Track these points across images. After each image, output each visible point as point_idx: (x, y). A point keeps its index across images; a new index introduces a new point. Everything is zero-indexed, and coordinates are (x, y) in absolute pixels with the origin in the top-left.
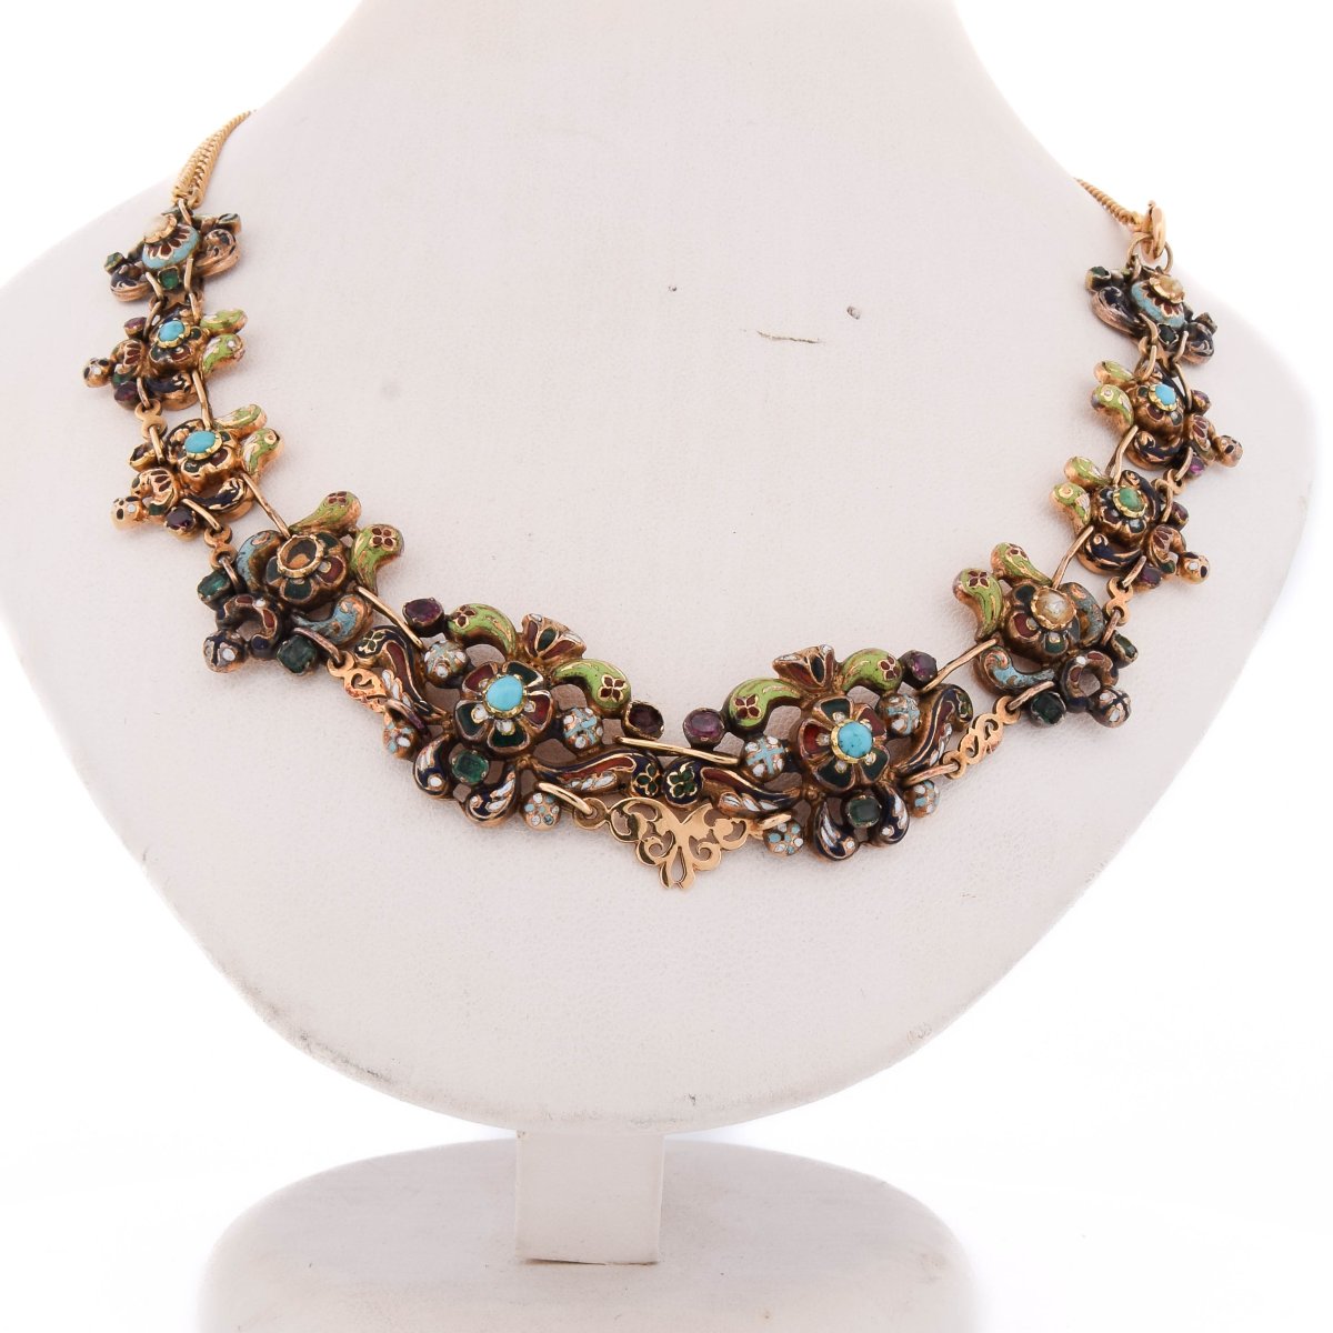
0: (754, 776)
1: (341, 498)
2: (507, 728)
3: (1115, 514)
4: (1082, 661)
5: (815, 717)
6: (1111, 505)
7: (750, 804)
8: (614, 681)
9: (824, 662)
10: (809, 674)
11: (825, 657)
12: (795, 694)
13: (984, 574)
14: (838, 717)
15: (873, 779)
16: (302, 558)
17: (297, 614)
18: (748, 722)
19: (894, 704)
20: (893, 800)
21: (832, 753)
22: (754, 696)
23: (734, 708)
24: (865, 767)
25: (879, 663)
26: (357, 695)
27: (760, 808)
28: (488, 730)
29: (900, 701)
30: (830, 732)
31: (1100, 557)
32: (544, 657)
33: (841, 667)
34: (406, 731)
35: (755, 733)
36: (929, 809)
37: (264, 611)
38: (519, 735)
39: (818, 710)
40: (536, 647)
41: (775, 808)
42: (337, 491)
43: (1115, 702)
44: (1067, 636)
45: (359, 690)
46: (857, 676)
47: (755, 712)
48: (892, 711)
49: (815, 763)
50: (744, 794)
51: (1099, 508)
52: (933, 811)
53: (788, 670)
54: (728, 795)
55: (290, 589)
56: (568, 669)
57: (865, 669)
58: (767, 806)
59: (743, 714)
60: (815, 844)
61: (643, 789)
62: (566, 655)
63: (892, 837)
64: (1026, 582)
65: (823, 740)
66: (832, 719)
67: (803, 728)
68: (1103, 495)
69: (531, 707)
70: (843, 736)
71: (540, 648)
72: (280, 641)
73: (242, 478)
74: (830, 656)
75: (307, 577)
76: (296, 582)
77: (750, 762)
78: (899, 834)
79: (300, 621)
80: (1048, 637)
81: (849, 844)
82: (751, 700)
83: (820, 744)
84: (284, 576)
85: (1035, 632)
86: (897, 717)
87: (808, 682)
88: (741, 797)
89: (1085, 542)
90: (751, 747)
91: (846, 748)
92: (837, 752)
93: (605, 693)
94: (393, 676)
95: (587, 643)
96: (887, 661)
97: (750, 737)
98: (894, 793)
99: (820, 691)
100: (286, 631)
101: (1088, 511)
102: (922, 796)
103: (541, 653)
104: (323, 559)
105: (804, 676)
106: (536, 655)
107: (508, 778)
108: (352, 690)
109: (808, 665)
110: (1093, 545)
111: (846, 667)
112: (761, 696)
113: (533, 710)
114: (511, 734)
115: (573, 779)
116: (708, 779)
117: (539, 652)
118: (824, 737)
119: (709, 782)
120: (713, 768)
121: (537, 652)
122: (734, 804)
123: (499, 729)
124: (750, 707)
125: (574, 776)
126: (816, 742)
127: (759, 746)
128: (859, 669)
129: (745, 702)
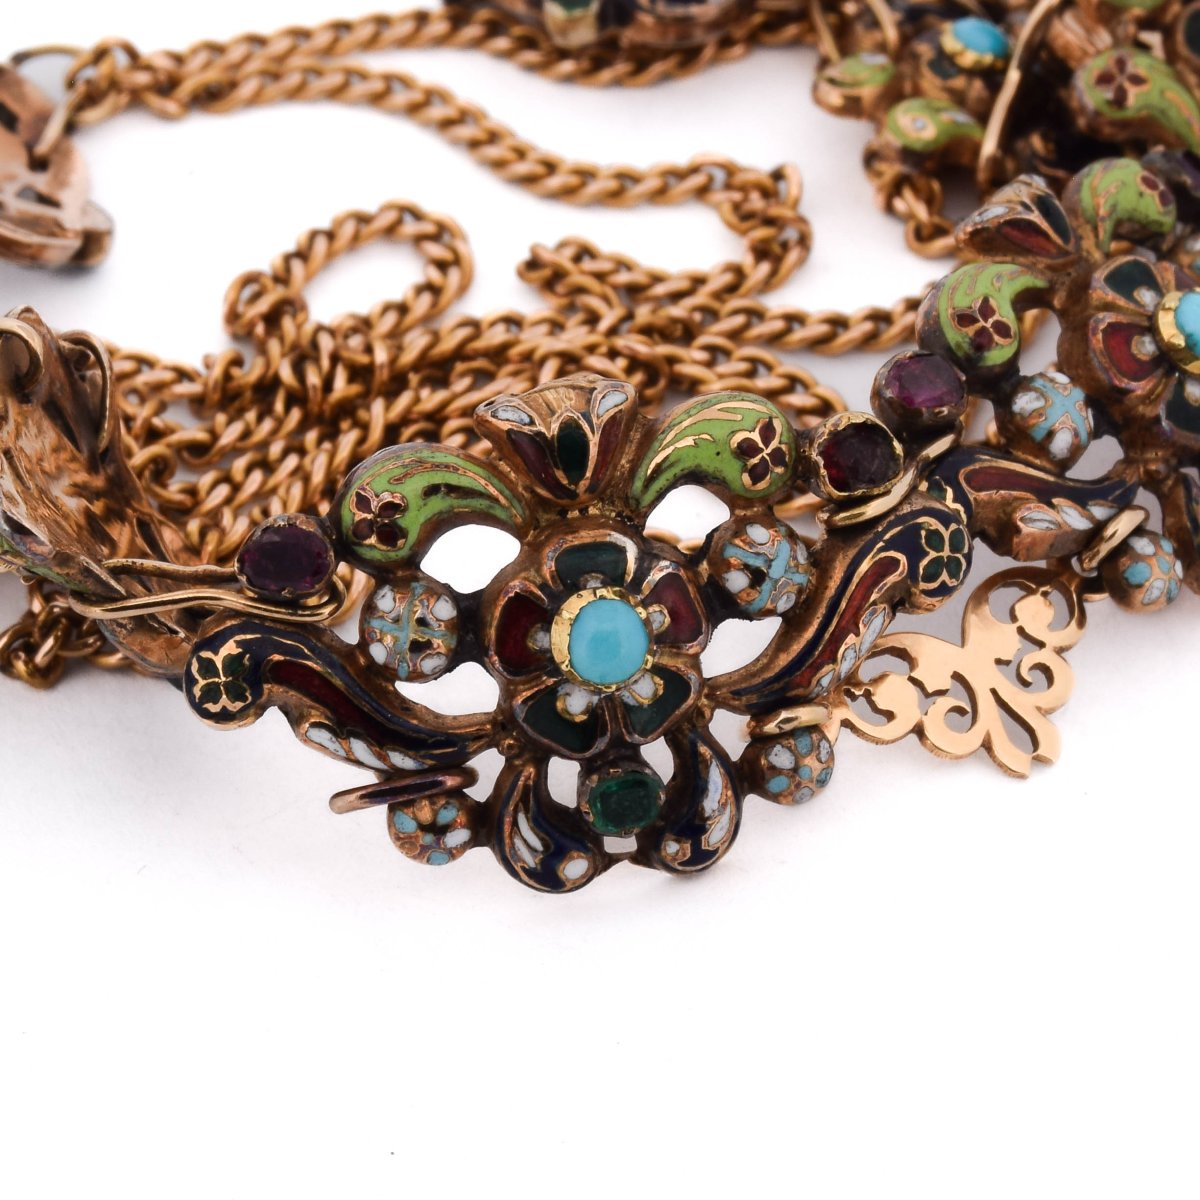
0: (1055, 457)
5: (1107, 307)
7: (1071, 516)
9: (1056, 201)
10: (1047, 235)
14: (1143, 296)
18: (1000, 351)
23: (959, 337)
25: (1137, 181)
27: (1091, 518)
30: (1153, 328)
39: (1102, 291)
40: (566, 483)
47: (1002, 329)
50: (1055, 501)
54: (1027, 509)
57: (1121, 199)
58: (1098, 511)
59: (982, 342)
61: (943, 583)
65: (1144, 348)
66: (1139, 303)
77: (1038, 433)
82: (986, 310)
88: (1051, 506)
90: (1028, 401)
93: (757, 472)
103: (583, 484)
106: (571, 494)
109: (1035, 217)
112: (996, 295)
113: (668, 620)
114: (661, 692)
115: (818, 676)
116: (979, 490)
117: (577, 484)
118: (1143, 343)
119: (983, 495)
120: (977, 466)
121: (573, 487)
122: (1046, 525)
123: (631, 702)
124: (991, 321)
125: (817, 667)
126: (1133, 356)
127: (1043, 394)
128: (1112, 202)
129: (976, 315)
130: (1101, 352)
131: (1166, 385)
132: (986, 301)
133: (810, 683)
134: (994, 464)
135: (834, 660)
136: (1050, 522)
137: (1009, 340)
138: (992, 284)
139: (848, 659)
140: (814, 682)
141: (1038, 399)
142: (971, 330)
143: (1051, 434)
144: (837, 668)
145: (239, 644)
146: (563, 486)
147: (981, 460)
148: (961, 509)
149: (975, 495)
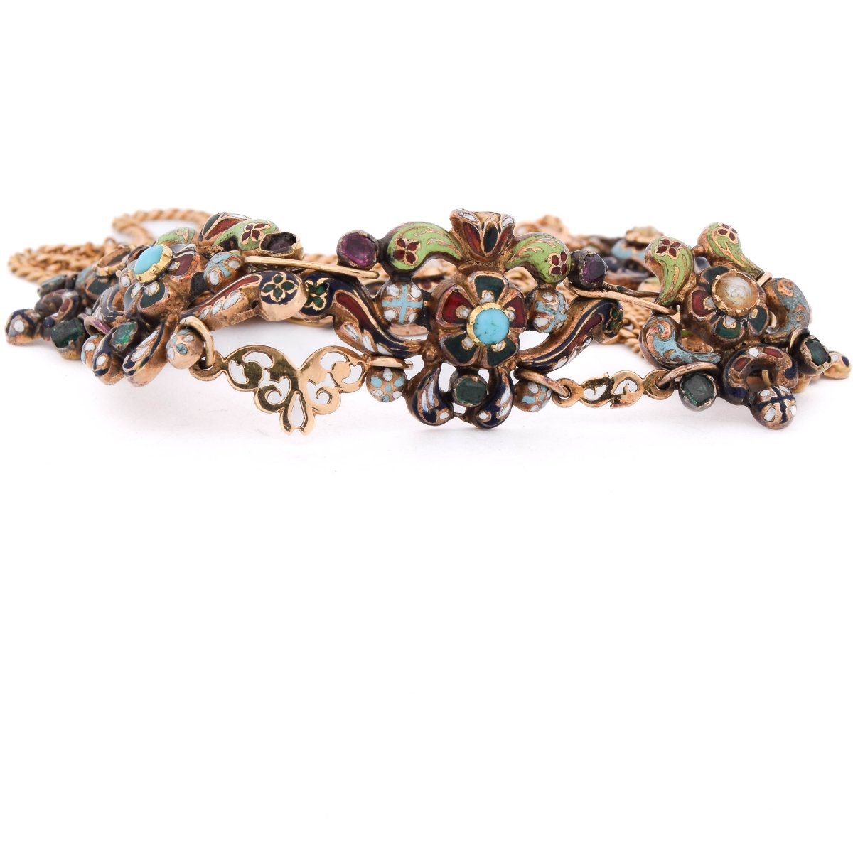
0: (384, 317)
4: (754, 353)
5: (465, 287)
7: (367, 341)
9: (499, 235)
10: (479, 241)
11: (502, 230)
12: (458, 256)
14: (488, 296)
15: (493, 366)
18: (402, 265)
19: (546, 301)
20: (504, 389)
21: (464, 328)
22: (417, 243)
23: (393, 246)
24: (490, 351)
25: (551, 256)
27: (376, 348)
29: (553, 301)
30: (472, 308)
33: (515, 242)
35: (401, 278)
36: (533, 409)
39: (471, 280)
41: (388, 353)
43: (773, 401)
44: (745, 324)
46: (525, 259)
47: (411, 258)
48: (541, 307)
49: (446, 330)
50: (365, 331)
52: (536, 411)
53: (463, 228)
54: (351, 324)
57: (535, 255)
58: (381, 349)
59: (399, 255)
60: (412, 399)
63: (485, 423)
65: (462, 312)
66: (480, 295)
67: (449, 293)
70: (481, 320)
74: (509, 229)
77: (385, 303)
78: (494, 422)
80: (722, 320)
81: (442, 414)
82: (413, 246)
83: (458, 315)
85: (710, 312)
86: (543, 315)
87: (475, 247)
88: (362, 332)
90: (393, 290)
91: (478, 332)
92: (470, 330)
96: (559, 256)
97: (396, 278)
98: (507, 383)
99: (483, 260)
102: (533, 395)
105: (475, 240)
109: (482, 233)
111: (519, 246)
112: (424, 244)
116: (339, 301)
118: (465, 310)
119: (339, 305)
120: (349, 294)
122: (354, 336)
124: (409, 251)
126: (455, 311)
127: (401, 292)
128: (529, 253)
129: (407, 245)
131: (457, 332)
132: (416, 243)
134: (356, 299)
136: (357, 336)
137: (410, 263)
138: (427, 240)
139: (218, 306)
141: (397, 292)
142: (399, 248)
143: (389, 307)
147: (353, 293)
148: (325, 302)
149: (336, 302)
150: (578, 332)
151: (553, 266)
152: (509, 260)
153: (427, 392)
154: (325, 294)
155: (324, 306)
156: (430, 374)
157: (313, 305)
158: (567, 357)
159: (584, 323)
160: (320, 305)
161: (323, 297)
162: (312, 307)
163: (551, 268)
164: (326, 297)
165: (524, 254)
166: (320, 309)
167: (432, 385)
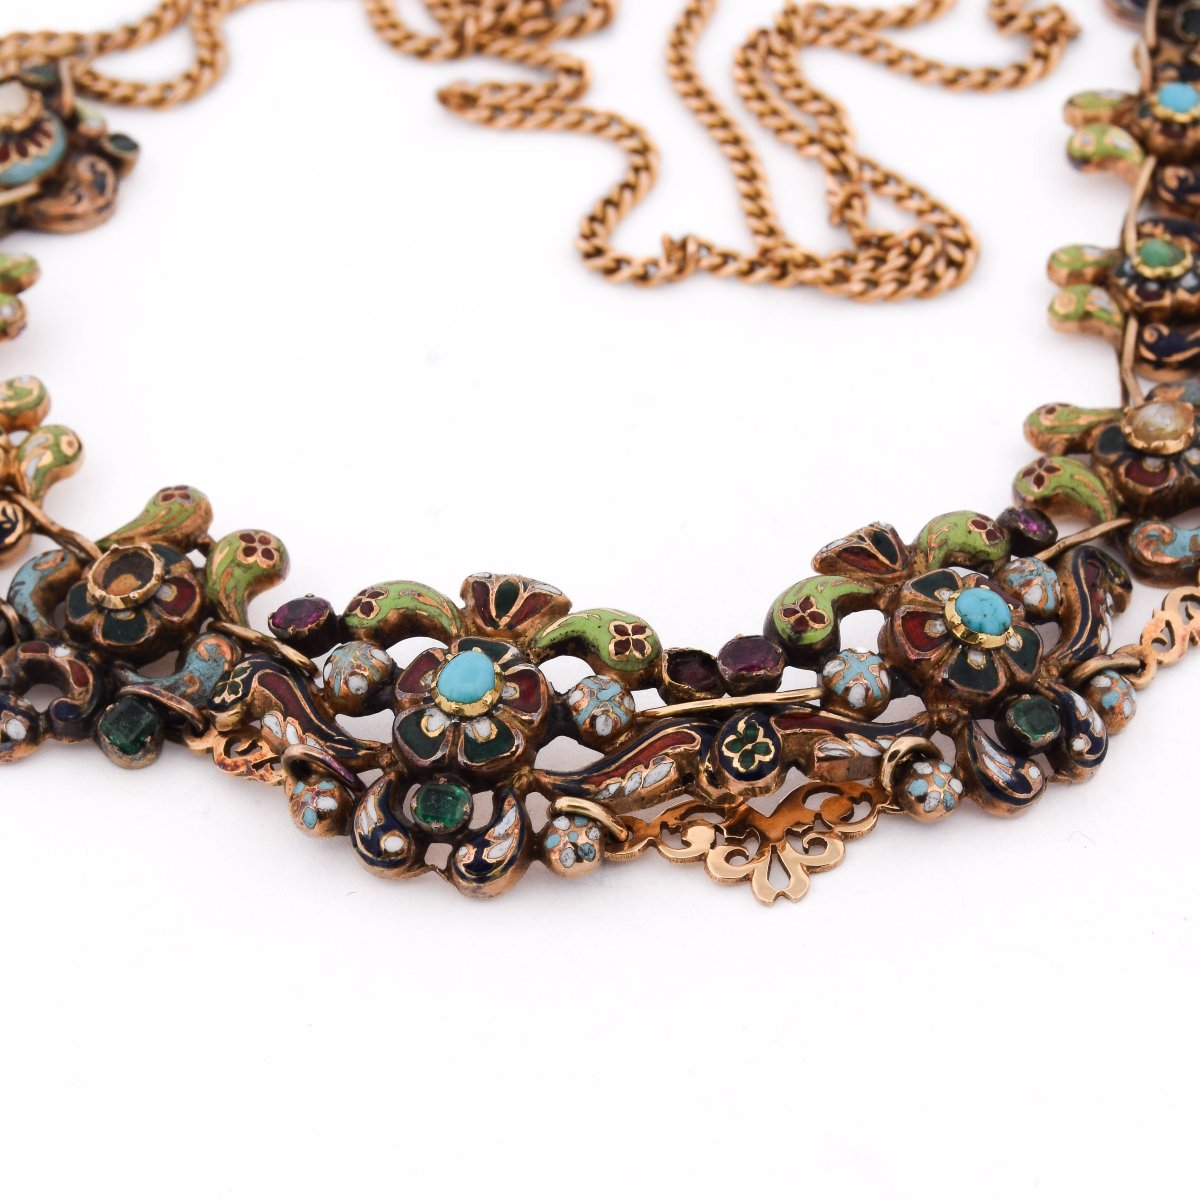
0: (853, 707)
1: (176, 496)
2: (484, 730)
3: (1153, 287)
5: (910, 603)
6: (1139, 279)
8: (629, 628)
10: (874, 557)
13: (1041, 462)
14: (944, 594)
15: (1030, 671)
16: (128, 580)
17: (122, 668)
18: (814, 635)
19: (1015, 570)
20: (1072, 701)
21: (956, 645)
23: (784, 625)
24: (1012, 654)
25: (970, 523)
26: (236, 767)
27: (880, 748)
28: (455, 744)
30: (942, 615)
31: (1169, 354)
32: (510, 626)
34: (325, 785)
36: (1127, 709)
37: (70, 662)
38: (505, 735)
39: (910, 593)
40: (494, 614)
42: (173, 483)
45: (240, 759)
46: (945, 548)
47: (818, 618)
48: (1017, 578)
49: (939, 664)
50: (848, 735)
51: (1126, 295)
54: (824, 741)
55: (112, 626)
56: (553, 631)
57: (951, 535)
58: (887, 743)
59: (801, 625)
62: (544, 615)
63: (1091, 753)
64: (1096, 432)
65: (936, 627)
66: (936, 599)
67: (898, 622)
68: (1121, 273)
69: (512, 691)
70: (965, 610)
71: (499, 616)
72: (99, 708)
73: (19, 504)
75: (138, 607)
76: (122, 616)
77: (839, 689)
78: (1098, 747)
79: (131, 676)
81: (1033, 773)
82: (806, 603)
83: (933, 633)
84: (99, 606)
86: (1028, 583)
87: (877, 569)
88: (846, 739)
89: (1137, 348)
93: (621, 647)
94: (281, 717)
95: (570, 594)
98: (1067, 690)
100: (108, 691)
101: (1113, 308)
102: (1109, 689)
103: (505, 620)
104: (163, 581)
105: (867, 560)
106: (495, 624)
107: (506, 807)
108: (228, 761)
109: (868, 545)
110: (1150, 347)
112: (817, 593)
113: (517, 695)
114: (493, 737)
115: (608, 782)
116: (785, 728)
117: (500, 619)
118: (935, 624)
119: (788, 731)
120: (786, 712)
121: (497, 620)
122: (839, 752)
123: (471, 735)
124: (808, 612)
125: (609, 776)
126: (925, 634)
127: (844, 661)
128: (943, 537)
129: (798, 608)
130: (900, 633)
131: (951, 654)
132: (807, 599)
133: (601, 784)
134: (801, 711)
135: (623, 778)
136: (843, 750)
137: (822, 625)
138: (817, 588)
139: (634, 780)
140: (604, 785)
141: (840, 664)
142: (793, 619)
143: (847, 690)
144: (624, 784)
145: (250, 663)
146: (491, 617)
148: (770, 743)
149: (782, 732)
150: (1086, 590)
151: (983, 532)
152: (927, 561)
153: (987, 754)
154: (761, 731)
155: (772, 748)
156: (971, 736)
157: (758, 758)
158: (1103, 625)
159: (1082, 576)
160: (768, 752)
161: (761, 738)
162: (760, 762)
163: (984, 536)
164: (765, 736)
165: (938, 540)
166: (771, 756)
167: (985, 742)
